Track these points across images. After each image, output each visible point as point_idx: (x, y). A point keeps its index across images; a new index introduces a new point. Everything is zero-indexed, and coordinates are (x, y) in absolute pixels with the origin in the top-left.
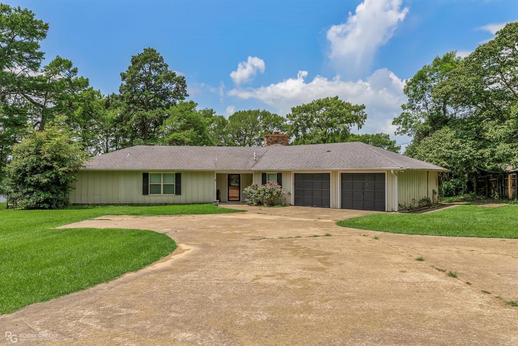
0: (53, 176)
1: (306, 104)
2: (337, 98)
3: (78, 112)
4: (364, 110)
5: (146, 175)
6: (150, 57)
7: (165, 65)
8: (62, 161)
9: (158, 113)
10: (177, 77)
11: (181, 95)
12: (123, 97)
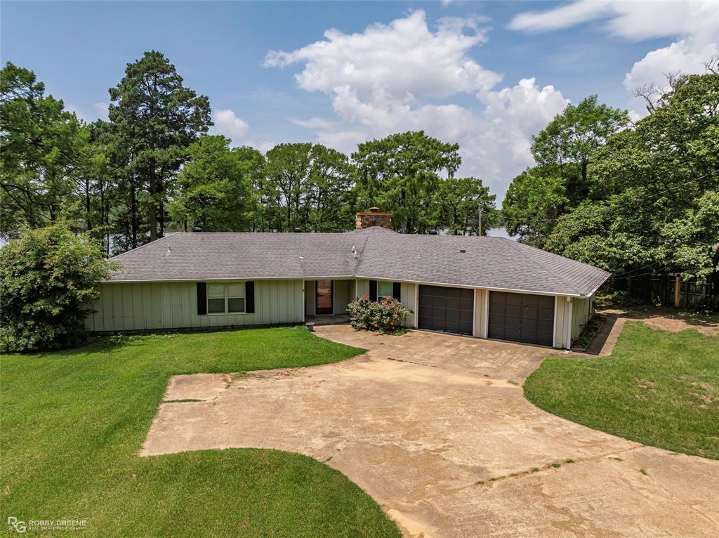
0: (67, 302)
1: (380, 140)
2: (422, 133)
3: (53, 156)
4: (457, 152)
5: (202, 287)
6: (155, 64)
7: (177, 79)
8: (77, 277)
9: (172, 154)
10: (197, 97)
11: (202, 123)
12: (116, 127)
